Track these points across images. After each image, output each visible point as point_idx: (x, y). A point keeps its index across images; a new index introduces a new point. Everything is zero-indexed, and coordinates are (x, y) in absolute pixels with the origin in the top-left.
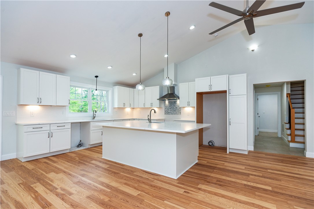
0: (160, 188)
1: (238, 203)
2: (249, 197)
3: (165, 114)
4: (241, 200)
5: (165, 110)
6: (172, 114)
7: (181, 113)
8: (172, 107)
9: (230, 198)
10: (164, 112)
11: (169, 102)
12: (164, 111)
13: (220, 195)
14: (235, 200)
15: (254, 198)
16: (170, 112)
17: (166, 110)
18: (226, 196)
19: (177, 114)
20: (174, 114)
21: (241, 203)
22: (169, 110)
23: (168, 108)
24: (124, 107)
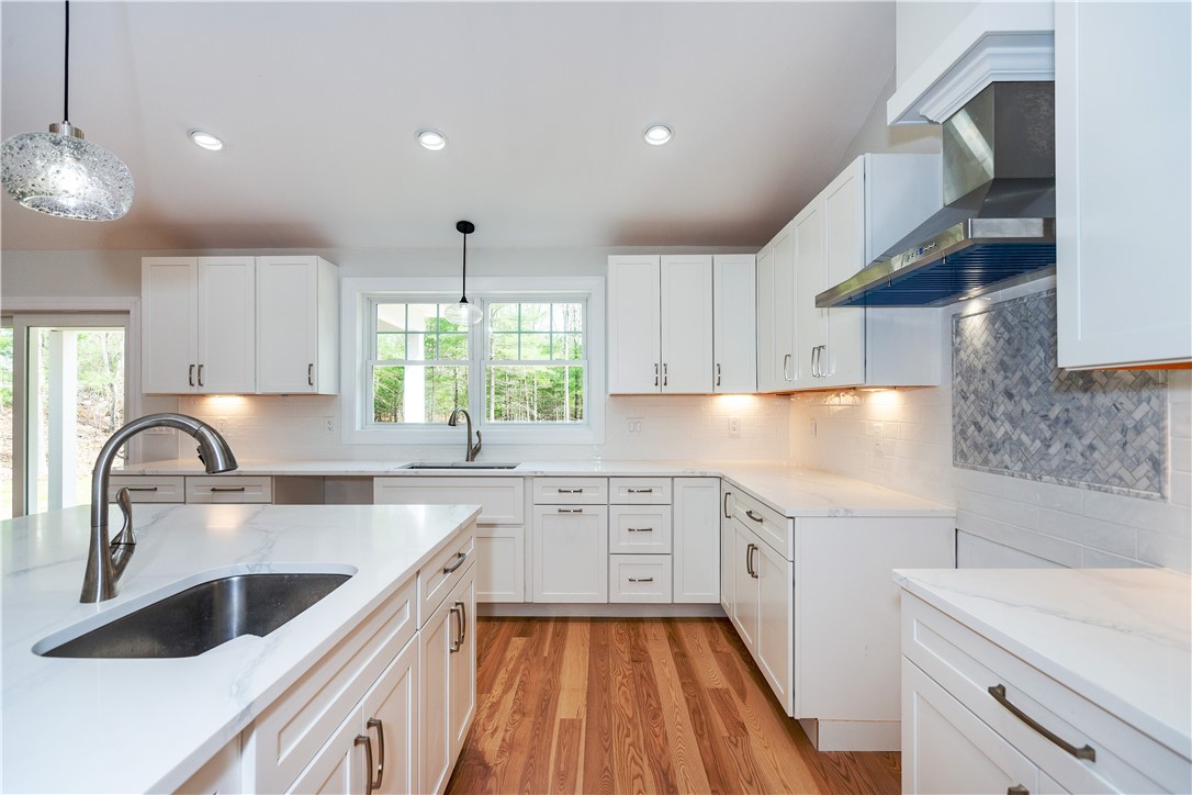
3: (960, 456)
5: (957, 417)
6: (1032, 467)
7: (1157, 465)
8: (1025, 381)
10: (950, 434)
11: (995, 314)
12: (949, 421)
16: (1007, 437)
17: (970, 409)
19: (1100, 484)
20: (1057, 473)
22: (999, 411)
23: (984, 387)
24: (656, 390)
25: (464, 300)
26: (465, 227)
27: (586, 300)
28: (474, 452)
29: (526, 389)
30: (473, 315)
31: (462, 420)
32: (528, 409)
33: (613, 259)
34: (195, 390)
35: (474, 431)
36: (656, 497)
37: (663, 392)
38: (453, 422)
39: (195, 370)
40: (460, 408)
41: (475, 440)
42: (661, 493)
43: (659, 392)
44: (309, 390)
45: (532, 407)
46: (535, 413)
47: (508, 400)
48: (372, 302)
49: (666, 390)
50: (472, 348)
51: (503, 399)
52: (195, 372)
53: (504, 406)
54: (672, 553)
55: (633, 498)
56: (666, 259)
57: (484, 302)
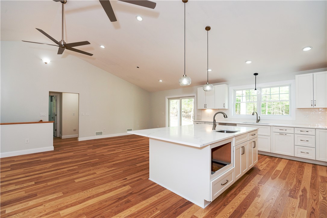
0: (138, 172)
1: (90, 196)
2: (87, 207)
4: (91, 199)
9: (99, 195)
13: (107, 192)
14: (95, 196)
15: (83, 209)
18: (103, 195)
21: (88, 197)
24: (312, 107)
25: (256, 89)
26: (256, 74)
27: (290, 85)
28: (258, 121)
29: (280, 106)
30: (258, 92)
31: (255, 114)
32: (281, 112)
33: (297, 76)
34: (205, 108)
35: (258, 116)
36: (309, 133)
37: (314, 107)
38: (253, 114)
39: (205, 105)
40: (255, 111)
41: (259, 118)
42: (312, 132)
43: (313, 107)
44: (224, 108)
45: (282, 111)
46: (284, 113)
47: (273, 109)
48: (235, 91)
49: (315, 107)
50: (258, 99)
51: (271, 109)
52: (205, 106)
53: (271, 111)
54: (315, 148)
55: (302, 133)
56: (315, 74)
57: (261, 88)
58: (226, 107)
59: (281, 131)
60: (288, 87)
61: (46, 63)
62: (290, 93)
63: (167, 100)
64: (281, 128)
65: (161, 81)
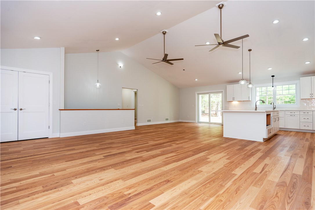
24: (311, 98)
25: (273, 87)
26: (273, 76)
27: (296, 84)
28: (274, 108)
30: (274, 89)
31: (272, 103)
33: (301, 78)
34: (233, 101)
35: (274, 106)
36: (309, 114)
41: (275, 107)
42: (311, 113)
44: (249, 100)
48: (256, 88)
49: (312, 98)
50: (273, 93)
52: (234, 99)
54: (313, 122)
55: (305, 114)
56: (312, 77)
57: (276, 86)
58: (250, 100)
59: (291, 114)
60: (295, 85)
61: (120, 67)
62: (296, 89)
63: (197, 95)
64: (291, 111)
65: (196, 80)
